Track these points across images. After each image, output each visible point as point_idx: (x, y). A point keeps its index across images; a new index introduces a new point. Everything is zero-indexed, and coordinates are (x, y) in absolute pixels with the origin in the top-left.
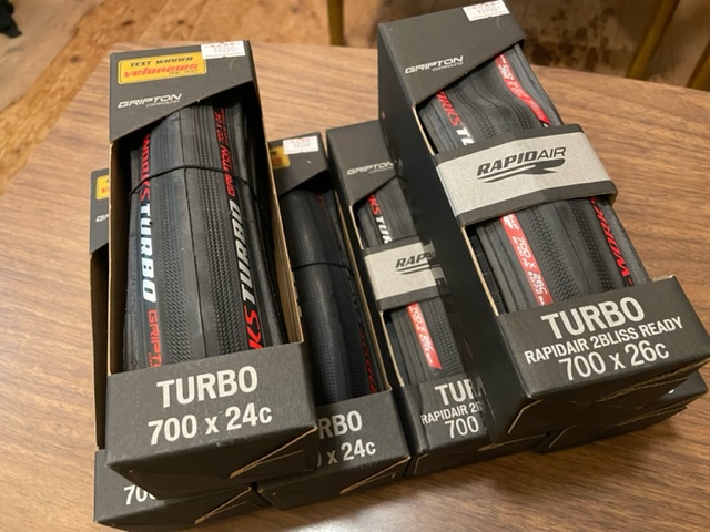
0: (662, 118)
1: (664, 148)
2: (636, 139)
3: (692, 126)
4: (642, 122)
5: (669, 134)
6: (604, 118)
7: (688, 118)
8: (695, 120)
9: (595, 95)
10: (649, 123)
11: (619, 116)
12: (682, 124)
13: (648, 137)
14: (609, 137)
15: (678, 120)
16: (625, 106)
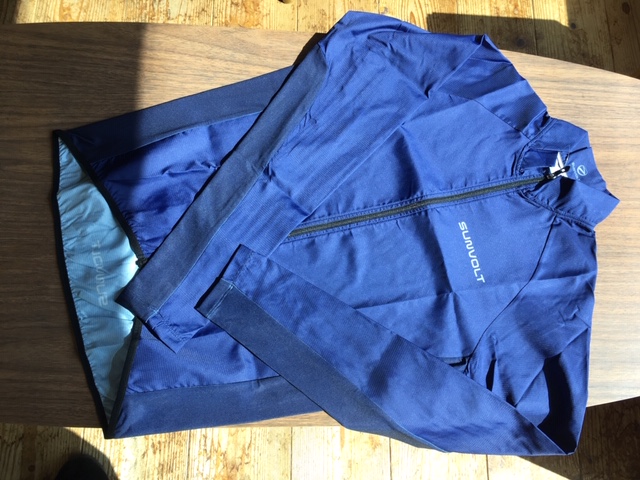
0: (220, 53)
1: (221, 75)
2: (205, 71)
3: (238, 56)
4: (209, 58)
5: (223, 65)
6: (187, 58)
7: (235, 50)
8: (240, 51)
9: (180, 41)
10: (212, 58)
11: (195, 55)
12: (232, 55)
13: (212, 69)
14: (189, 72)
15: (230, 52)
16: (199, 47)
